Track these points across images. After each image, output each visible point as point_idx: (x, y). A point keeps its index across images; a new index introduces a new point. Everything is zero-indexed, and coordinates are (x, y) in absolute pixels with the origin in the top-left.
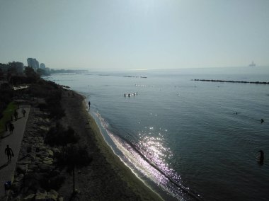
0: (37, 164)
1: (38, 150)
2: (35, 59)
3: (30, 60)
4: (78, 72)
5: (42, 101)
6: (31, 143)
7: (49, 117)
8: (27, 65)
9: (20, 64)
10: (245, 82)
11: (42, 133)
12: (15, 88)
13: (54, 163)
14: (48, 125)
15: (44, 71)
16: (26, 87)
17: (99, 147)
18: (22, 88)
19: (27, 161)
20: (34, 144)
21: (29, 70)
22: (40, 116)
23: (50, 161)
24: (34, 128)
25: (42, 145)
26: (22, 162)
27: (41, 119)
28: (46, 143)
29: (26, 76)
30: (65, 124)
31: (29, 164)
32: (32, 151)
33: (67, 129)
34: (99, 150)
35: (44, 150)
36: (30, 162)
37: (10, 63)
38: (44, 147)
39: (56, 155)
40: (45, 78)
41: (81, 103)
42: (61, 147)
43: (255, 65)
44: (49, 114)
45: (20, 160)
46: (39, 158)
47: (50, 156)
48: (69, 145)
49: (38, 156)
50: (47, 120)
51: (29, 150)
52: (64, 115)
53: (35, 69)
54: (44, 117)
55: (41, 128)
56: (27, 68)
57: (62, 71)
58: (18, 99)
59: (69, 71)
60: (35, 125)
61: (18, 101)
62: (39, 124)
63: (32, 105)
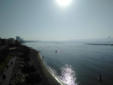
0: (18, 82)
1: (19, 75)
3: (17, 37)
4: (36, 41)
5: (21, 54)
6: (16, 72)
8: (16, 39)
9: (13, 39)
10: (107, 45)
11: (20, 68)
12: (11, 49)
13: (25, 81)
14: (23, 64)
15: (22, 41)
16: (15, 48)
17: (45, 74)
18: (13, 48)
19: (14, 80)
20: (17, 72)
21: (16, 41)
22: (20, 60)
23: (23, 80)
24: (17, 65)
25: (20, 73)
26: (11, 81)
27: (20, 62)
28: (22, 72)
29: (15, 44)
30: (30, 63)
31: (15, 82)
32: (16, 76)
33: (31, 66)
34: (45, 75)
35: (21, 75)
36: (15, 81)
37: (9, 39)
38: (21, 74)
39: (26, 78)
40: (23, 44)
41: (37, 55)
42: (28, 74)
43: (110, 37)
44: (24, 59)
45: (11, 80)
46: (19, 79)
47: (24, 78)
48: (32, 73)
49: (18, 78)
50: (23, 62)
51: (15, 75)
52: (30, 60)
53: (19, 41)
54: (22, 61)
55: (21, 65)
56: (16, 40)
57: (30, 41)
58: (12, 53)
59: (32, 41)
60: (18, 64)
61: (12, 54)
62: (20, 64)
63: (17, 56)
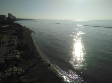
0: (13, 58)
2: (11, 14)
5: (14, 32)
6: (10, 49)
7: (18, 39)
8: (8, 16)
9: (4, 16)
12: (3, 26)
13: (20, 57)
15: (15, 19)
16: (8, 26)
18: (6, 26)
21: (8, 18)
23: (18, 57)
27: (14, 39)
29: (7, 21)
35: (16, 52)
36: (10, 57)
39: (21, 54)
44: (18, 37)
47: (19, 55)
49: (13, 54)
50: (17, 40)
51: (10, 52)
53: (11, 18)
61: (4, 32)
